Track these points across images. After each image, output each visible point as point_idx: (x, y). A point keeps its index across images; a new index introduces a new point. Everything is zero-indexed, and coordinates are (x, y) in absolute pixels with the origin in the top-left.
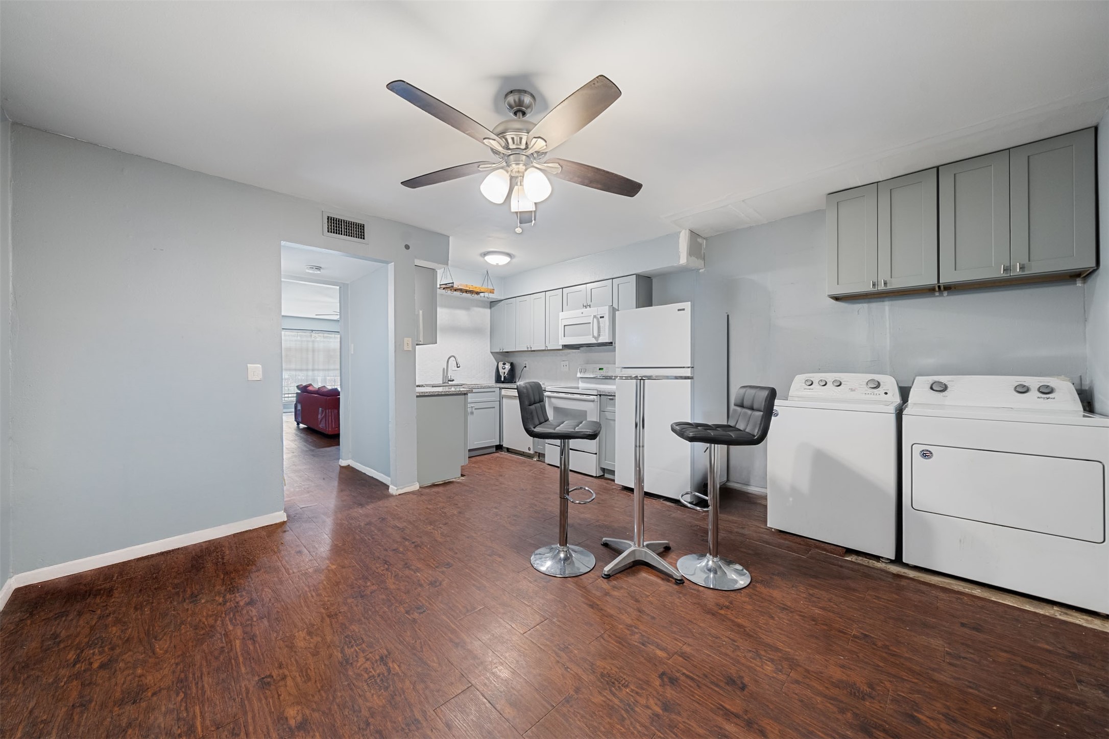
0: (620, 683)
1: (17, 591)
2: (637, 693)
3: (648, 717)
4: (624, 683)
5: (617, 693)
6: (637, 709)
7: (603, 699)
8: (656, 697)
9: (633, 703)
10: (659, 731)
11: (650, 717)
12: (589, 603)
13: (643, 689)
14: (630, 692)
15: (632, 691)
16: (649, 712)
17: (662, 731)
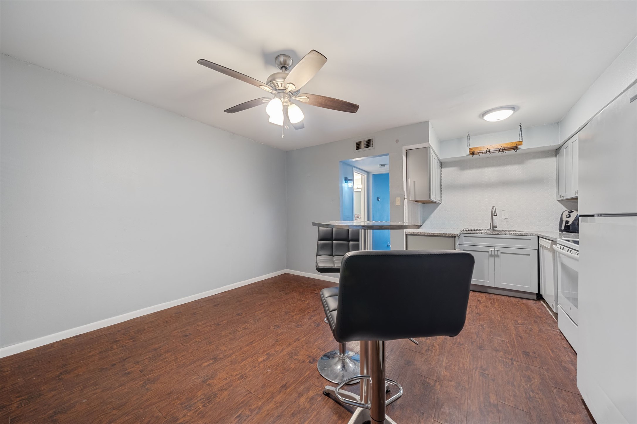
0: (207, 402)
1: (286, 274)
2: (197, 411)
3: (178, 416)
4: (206, 405)
5: (201, 401)
6: (186, 410)
7: (199, 395)
8: (189, 421)
9: (190, 409)
10: (166, 421)
11: (177, 417)
12: (287, 385)
13: (198, 414)
14: (199, 407)
15: (199, 409)
16: (181, 416)
17: (166, 422)
